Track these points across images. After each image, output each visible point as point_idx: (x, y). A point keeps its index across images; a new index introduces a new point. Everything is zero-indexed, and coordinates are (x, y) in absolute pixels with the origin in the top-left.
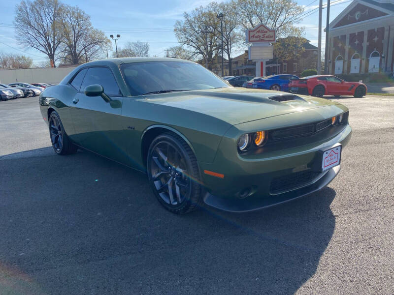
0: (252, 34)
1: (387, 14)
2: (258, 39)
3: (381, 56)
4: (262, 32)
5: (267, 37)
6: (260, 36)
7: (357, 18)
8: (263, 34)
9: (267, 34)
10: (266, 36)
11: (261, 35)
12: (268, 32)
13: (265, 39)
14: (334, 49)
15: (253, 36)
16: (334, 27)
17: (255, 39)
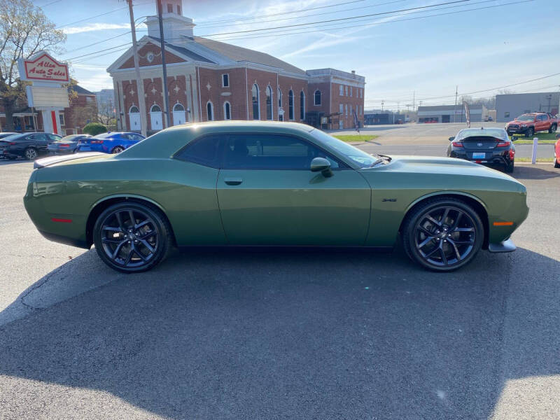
0: (30, 66)
1: (186, 61)
2: (41, 76)
3: (186, 110)
4: (47, 65)
5: (55, 74)
6: (44, 72)
7: (150, 61)
8: (51, 68)
9: (56, 70)
10: (53, 72)
11: (46, 69)
12: (57, 66)
13: (53, 76)
14: (125, 97)
15: (33, 70)
16: (121, 68)
17: (35, 75)
